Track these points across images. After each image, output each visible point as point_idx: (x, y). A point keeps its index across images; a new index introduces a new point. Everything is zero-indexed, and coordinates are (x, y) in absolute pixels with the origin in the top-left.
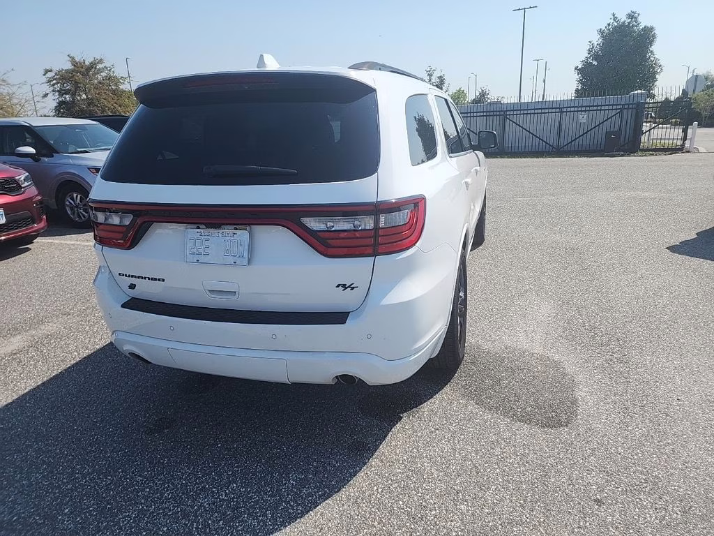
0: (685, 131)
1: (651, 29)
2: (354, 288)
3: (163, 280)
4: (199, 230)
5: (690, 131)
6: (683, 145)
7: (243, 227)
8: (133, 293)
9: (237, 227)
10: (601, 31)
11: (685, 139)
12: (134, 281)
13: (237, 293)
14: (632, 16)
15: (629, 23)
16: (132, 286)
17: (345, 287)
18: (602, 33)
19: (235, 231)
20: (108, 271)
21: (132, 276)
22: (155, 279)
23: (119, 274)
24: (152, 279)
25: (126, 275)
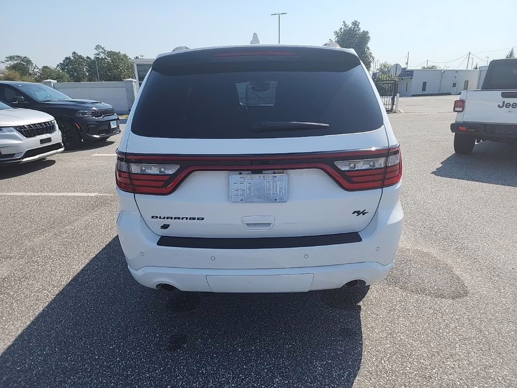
0: (393, 100)
1: (367, 32)
2: (365, 213)
3: (203, 219)
4: (241, 176)
5: (395, 99)
6: (392, 108)
7: (281, 171)
8: (165, 232)
9: (276, 171)
10: (336, 33)
11: (393, 104)
12: (167, 222)
13: (272, 225)
14: (355, 24)
15: (354, 28)
16: (165, 227)
17: (358, 213)
18: (337, 34)
19: (274, 175)
20: (140, 215)
21: (168, 218)
22: (194, 219)
23: (152, 217)
24: (190, 219)
25: (160, 218)
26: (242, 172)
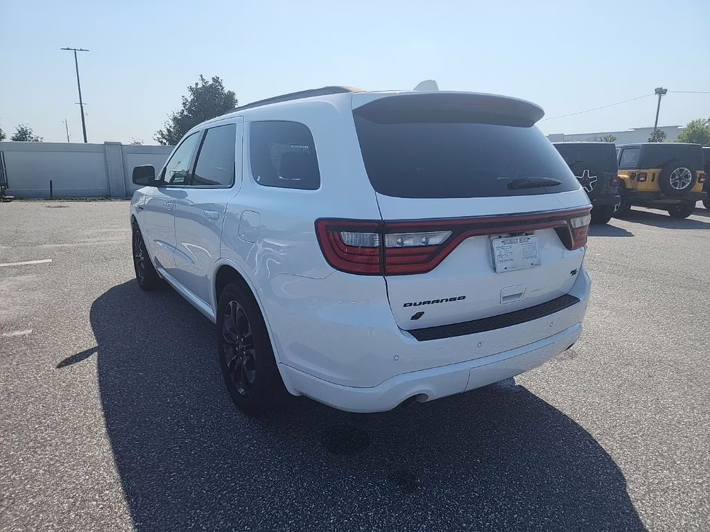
2: (576, 272)
3: (464, 297)
4: (502, 239)
12: (419, 309)
13: (523, 294)
16: (417, 316)
17: (573, 272)
19: (528, 237)
21: (424, 303)
22: (455, 299)
23: (405, 305)
24: (450, 300)
25: (415, 304)
26: (502, 235)
